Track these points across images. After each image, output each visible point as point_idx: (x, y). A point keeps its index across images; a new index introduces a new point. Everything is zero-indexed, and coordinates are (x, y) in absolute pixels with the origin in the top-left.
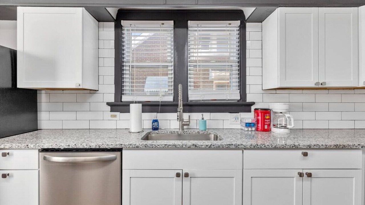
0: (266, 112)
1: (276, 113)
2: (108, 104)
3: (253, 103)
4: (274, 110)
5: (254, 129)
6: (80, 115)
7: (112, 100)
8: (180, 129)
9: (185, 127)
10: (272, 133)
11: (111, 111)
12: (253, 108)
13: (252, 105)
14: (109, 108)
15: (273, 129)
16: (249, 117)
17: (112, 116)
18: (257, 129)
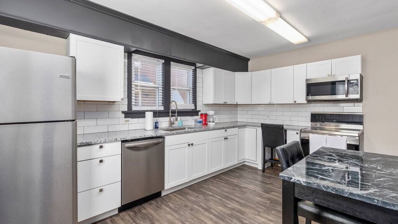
0: (206, 115)
1: (209, 115)
2: (123, 112)
3: (200, 111)
4: (209, 114)
5: (202, 124)
6: (100, 122)
7: (126, 109)
8: (169, 127)
9: (172, 125)
10: (209, 126)
11: (125, 118)
12: (200, 113)
13: (199, 112)
14: (124, 115)
15: (209, 123)
16: (198, 118)
17: (125, 121)
18: (203, 124)
